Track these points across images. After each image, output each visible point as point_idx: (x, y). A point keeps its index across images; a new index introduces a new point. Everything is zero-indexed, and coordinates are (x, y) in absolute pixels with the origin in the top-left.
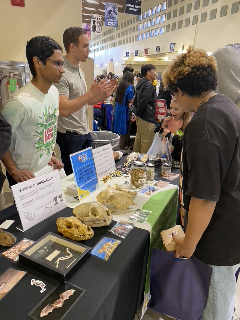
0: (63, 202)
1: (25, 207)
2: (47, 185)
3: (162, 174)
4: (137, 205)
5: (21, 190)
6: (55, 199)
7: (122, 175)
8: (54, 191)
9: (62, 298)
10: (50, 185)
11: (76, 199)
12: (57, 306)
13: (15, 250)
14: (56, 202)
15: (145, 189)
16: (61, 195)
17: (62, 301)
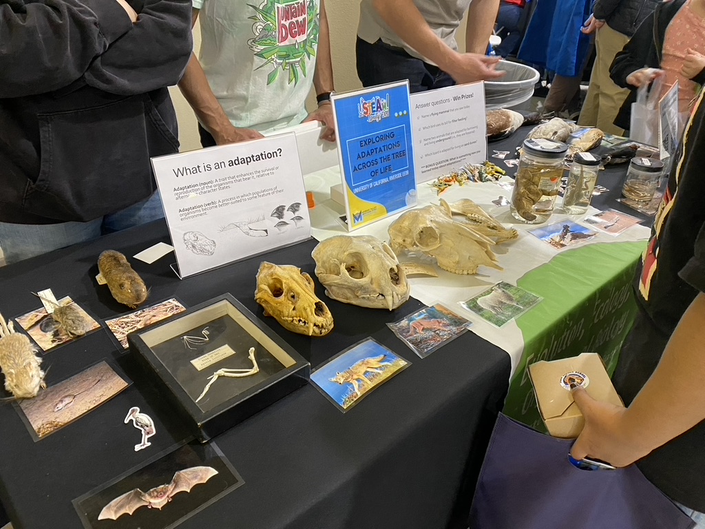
0: (300, 223)
1: (189, 218)
2: (256, 172)
3: (624, 192)
4: (501, 269)
5: (178, 173)
6: (279, 212)
7: (497, 179)
8: (276, 191)
9: (174, 481)
10: (266, 172)
11: (342, 222)
12: (152, 501)
13: (138, 319)
14: (282, 220)
15: (551, 229)
16: (298, 205)
17: (172, 492)
